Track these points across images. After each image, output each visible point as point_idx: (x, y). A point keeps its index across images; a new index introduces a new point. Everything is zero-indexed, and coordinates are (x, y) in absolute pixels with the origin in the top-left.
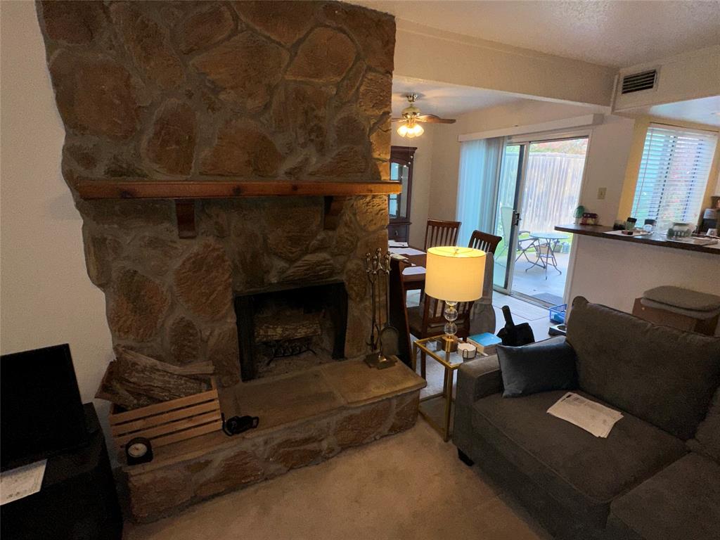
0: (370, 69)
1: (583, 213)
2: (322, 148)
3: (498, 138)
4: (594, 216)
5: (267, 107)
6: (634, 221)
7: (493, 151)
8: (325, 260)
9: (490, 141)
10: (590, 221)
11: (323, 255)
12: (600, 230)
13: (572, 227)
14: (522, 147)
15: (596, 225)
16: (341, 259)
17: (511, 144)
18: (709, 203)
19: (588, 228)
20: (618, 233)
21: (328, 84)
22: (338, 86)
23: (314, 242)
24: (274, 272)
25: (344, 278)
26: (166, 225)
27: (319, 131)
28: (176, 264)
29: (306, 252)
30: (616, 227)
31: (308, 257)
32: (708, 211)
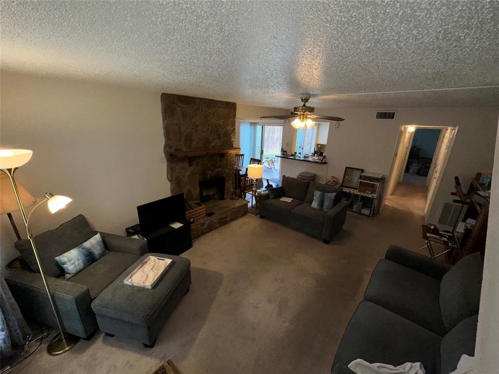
0: (231, 117)
1: (283, 151)
2: (220, 139)
3: (254, 123)
4: (286, 152)
5: (208, 129)
6: (296, 153)
7: (253, 127)
8: (220, 171)
9: (251, 124)
10: (285, 153)
11: (220, 169)
12: (287, 156)
13: (280, 155)
14: (262, 127)
15: (287, 154)
16: (224, 170)
17: (259, 125)
18: (316, 146)
19: (284, 156)
20: (292, 157)
21: (221, 122)
22: (224, 122)
23: (218, 165)
24: (209, 175)
25: (224, 175)
26: (186, 163)
27: (219, 135)
28: (188, 174)
29: (216, 168)
30: (292, 155)
31: (216, 170)
32: (316, 148)
